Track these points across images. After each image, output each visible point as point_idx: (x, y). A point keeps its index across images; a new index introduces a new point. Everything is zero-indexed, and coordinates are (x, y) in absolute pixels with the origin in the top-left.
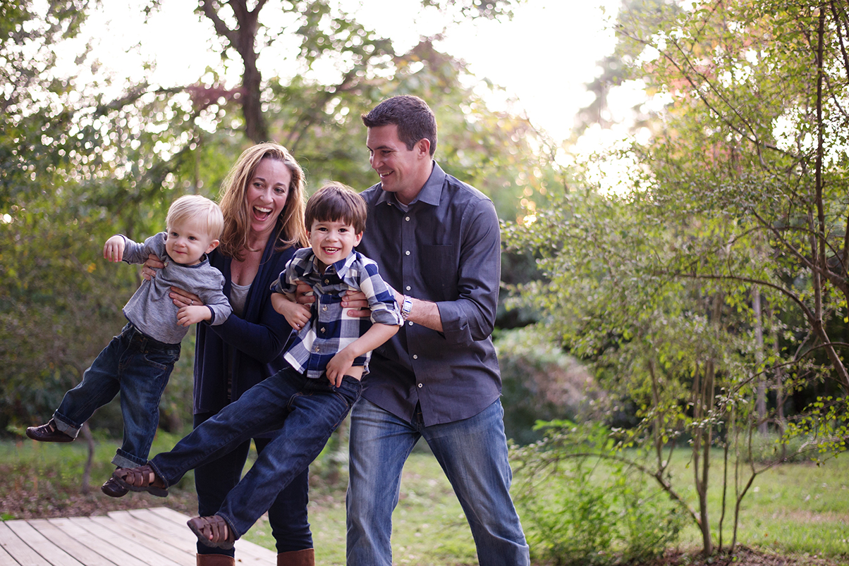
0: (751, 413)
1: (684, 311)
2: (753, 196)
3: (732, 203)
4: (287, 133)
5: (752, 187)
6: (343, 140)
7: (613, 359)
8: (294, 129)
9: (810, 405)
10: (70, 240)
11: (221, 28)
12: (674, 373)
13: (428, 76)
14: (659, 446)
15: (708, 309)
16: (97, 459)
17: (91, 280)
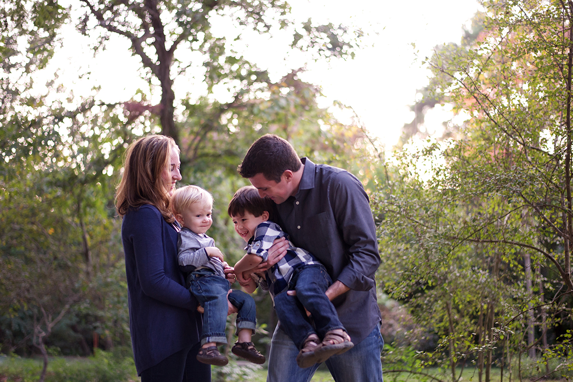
0: (520, 342)
1: (473, 266)
2: (519, 183)
3: (505, 187)
4: (192, 137)
5: (519, 176)
6: (232, 143)
7: (420, 301)
8: (197, 134)
9: (561, 336)
10: (36, 211)
11: (146, 62)
12: (466, 312)
13: (293, 97)
14: (453, 366)
15: (490, 266)
16: (50, 369)
17: (50, 240)
